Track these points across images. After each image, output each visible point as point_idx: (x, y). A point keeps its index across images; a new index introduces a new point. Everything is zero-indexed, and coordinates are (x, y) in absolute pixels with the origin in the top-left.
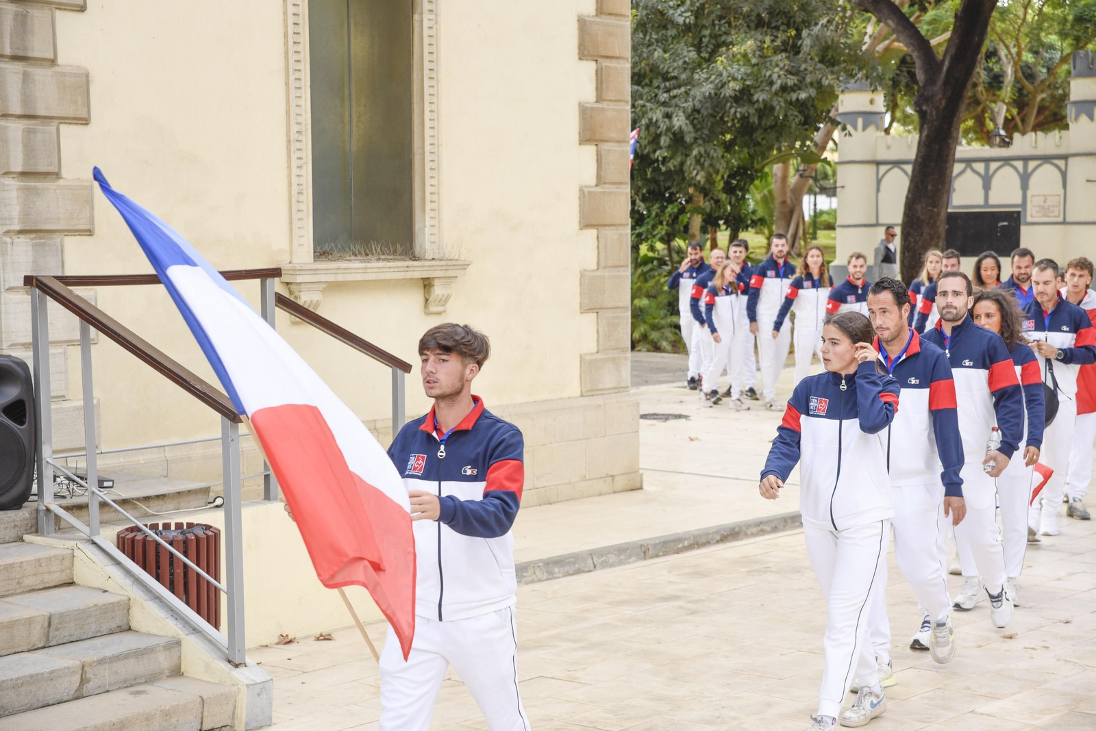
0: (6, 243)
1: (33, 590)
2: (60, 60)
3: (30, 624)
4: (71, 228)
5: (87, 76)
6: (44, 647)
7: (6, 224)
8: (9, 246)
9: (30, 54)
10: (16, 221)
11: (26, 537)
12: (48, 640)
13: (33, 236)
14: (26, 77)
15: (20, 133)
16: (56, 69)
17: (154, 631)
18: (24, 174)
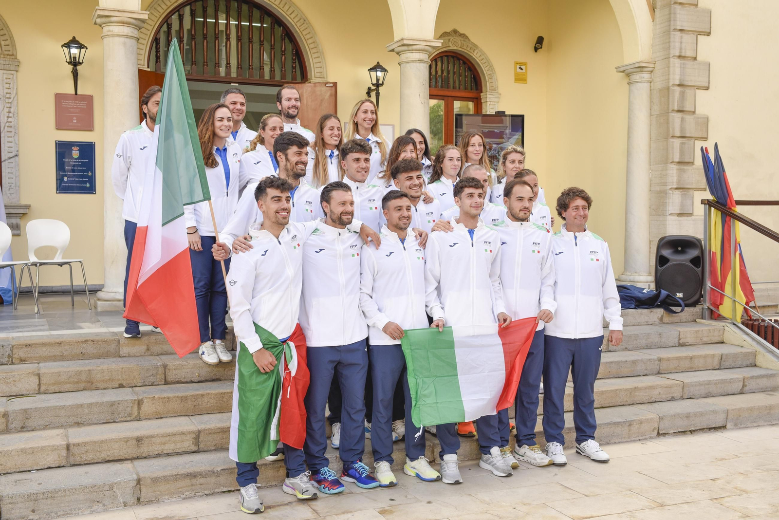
0: (670, 194)
1: (706, 344)
2: (697, 112)
3: (713, 357)
4: (697, 187)
5: (708, 119)
6: (719, 369)
7: (670, 185)
9: (685, 109)
10: (675, 184)
11: (697, 320)
12: (720, 365)
13: (681, 190)
14: (682, 119)
15: (679, 144)
16: (695, 116)
17: (771, 367)
18: (679, 163)
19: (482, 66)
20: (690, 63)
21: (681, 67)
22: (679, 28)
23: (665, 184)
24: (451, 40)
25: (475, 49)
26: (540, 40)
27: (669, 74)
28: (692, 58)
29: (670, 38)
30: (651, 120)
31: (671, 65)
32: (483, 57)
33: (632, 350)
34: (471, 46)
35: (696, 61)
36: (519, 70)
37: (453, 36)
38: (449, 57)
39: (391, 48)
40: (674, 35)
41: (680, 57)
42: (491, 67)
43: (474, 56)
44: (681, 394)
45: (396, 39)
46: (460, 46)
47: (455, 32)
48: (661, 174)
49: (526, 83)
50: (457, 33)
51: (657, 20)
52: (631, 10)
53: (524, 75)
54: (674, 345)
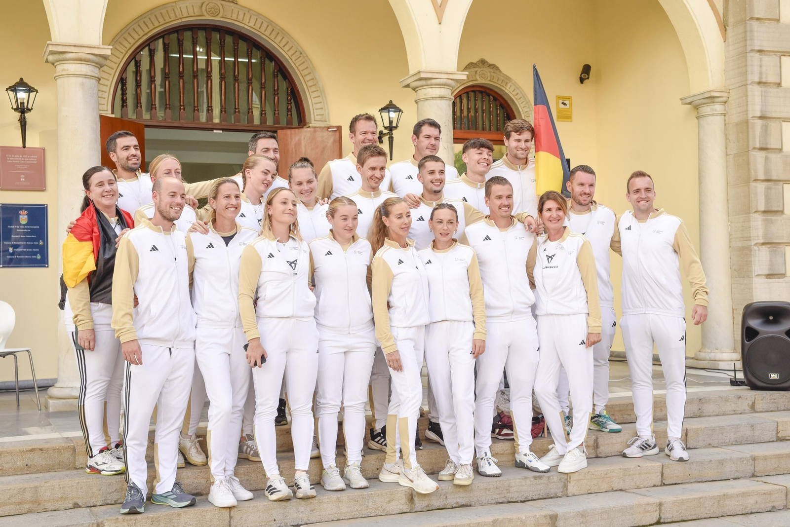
0: (755, 250)
2: (784, 150)
4: (789, 242)
7: (755, 240)
8: (757, 251)
9: (769, 146)
10: (761, 238)
13: (769, 246)
14: (767, 158)
15: (763, 189)
16: (782, 154)
18: (765, 212)
19: (516, 102)
20: (773, 91)
21: (762, 96)
22: (757, 48)
23: (748, 239)
24: (478, 72)
25: (508, 81)
26: (587, 69)
27: (747, 105)
28: (776, 84)
29: (746, 61)
30: (727, 161)
31: (750, 93)
32: (518, 91)
33: (717, 447)
34: (502, 78)
35: (780, 88)
36: (562, 106)
37: (481, 68)
38: (477, 93)
39: (406, 83)
40: (751, 56)
41: (760, 83)
42: (527, 103)
43: (506, 91)
44: (785, 502)
45: (411, 72)
46: (489, 79)
47: (483, 62)
48: (743, 226)
49: (572, 122)
50: (486, 64)
51: (730, 40)
52: (697, 30)
53: (569, 111)
54: (772, 440)
